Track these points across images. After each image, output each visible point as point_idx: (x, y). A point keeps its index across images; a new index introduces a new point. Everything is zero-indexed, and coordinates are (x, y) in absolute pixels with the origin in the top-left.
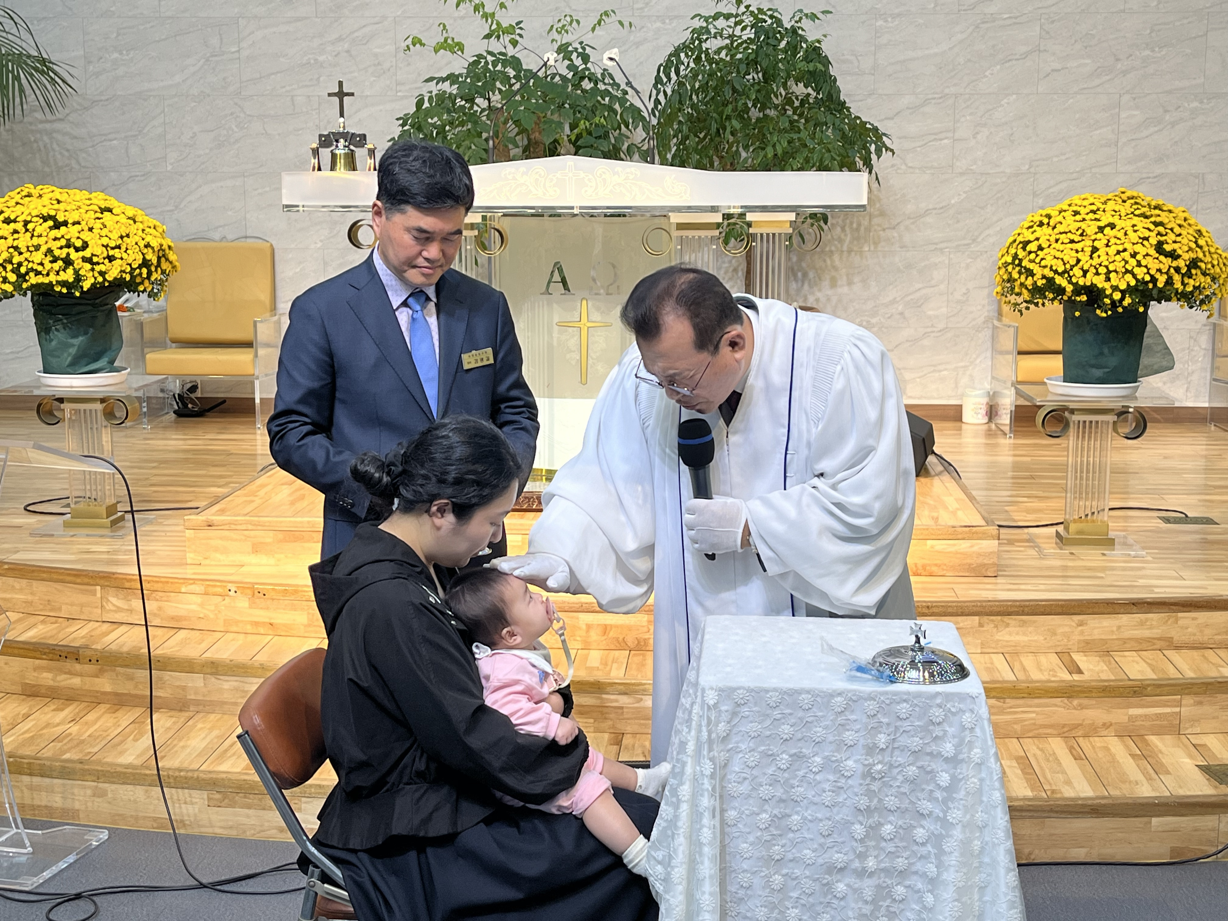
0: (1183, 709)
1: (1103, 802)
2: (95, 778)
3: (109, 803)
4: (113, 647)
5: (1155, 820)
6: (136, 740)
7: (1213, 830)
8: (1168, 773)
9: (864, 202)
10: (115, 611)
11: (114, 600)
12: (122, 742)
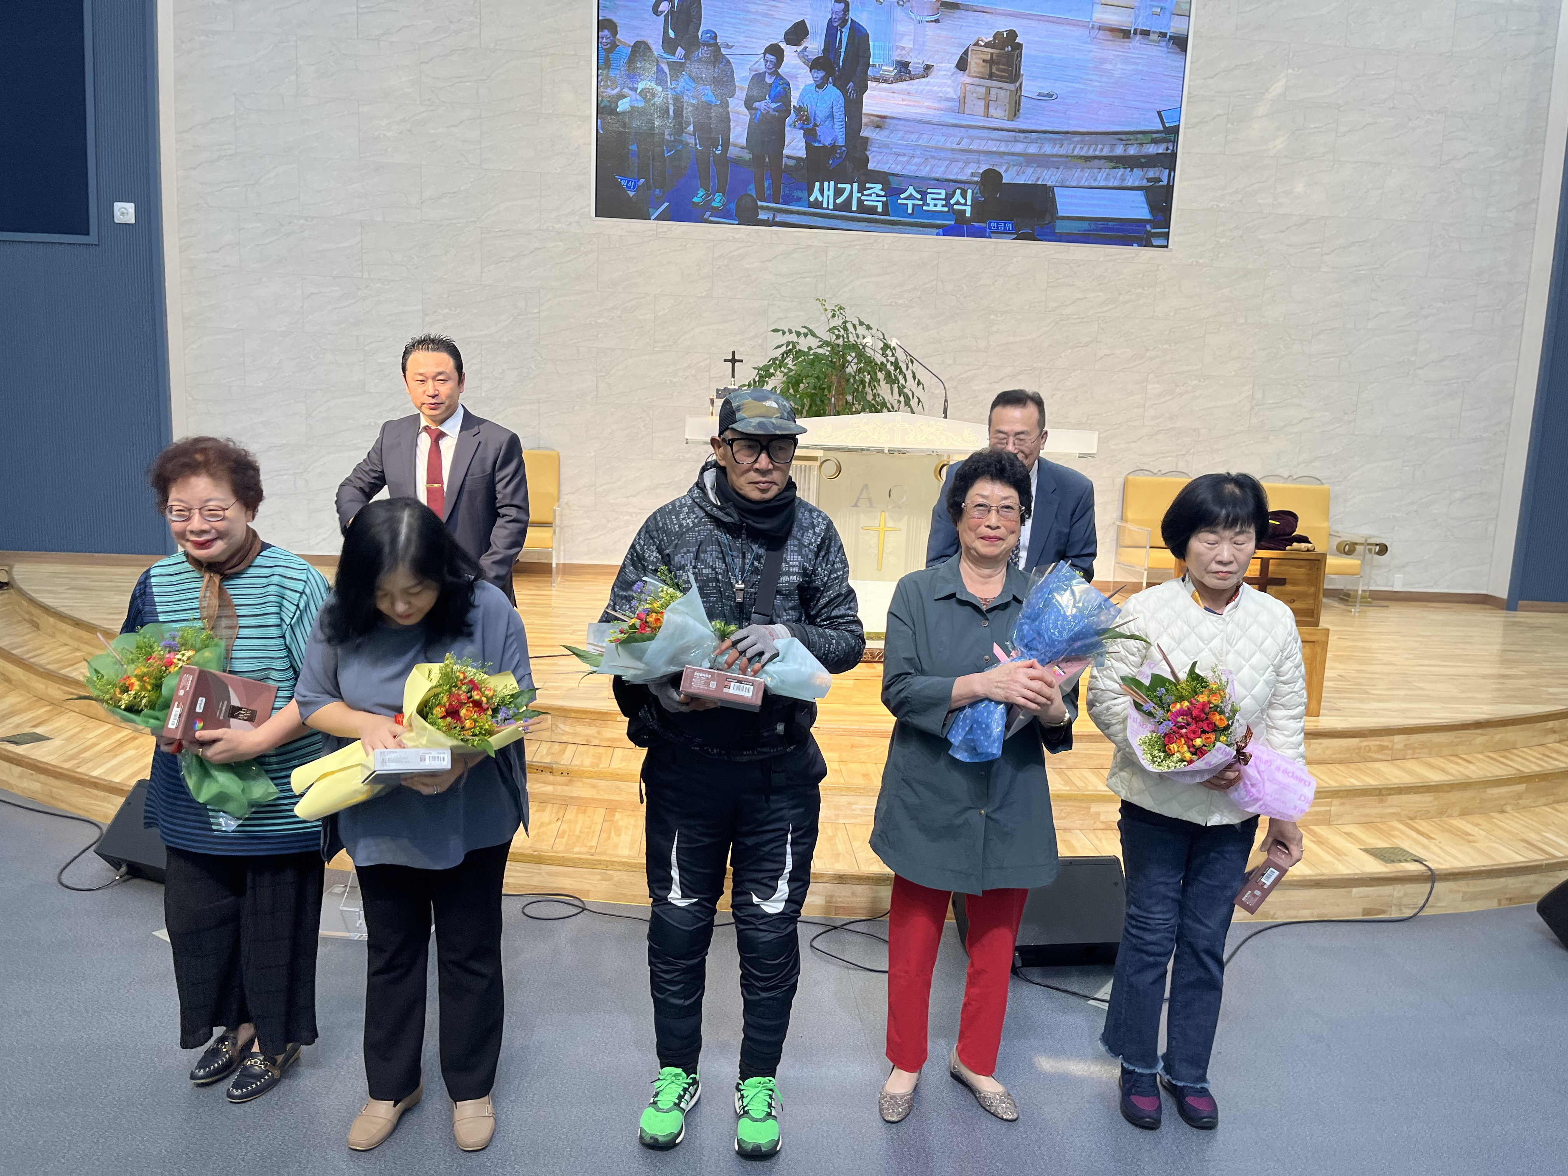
0: (1333, 808)
1: (1323, 878)
2: (604, 867)
3: (615, 885)
4: (576, 762)
5: (1355, 890)
6: (619, 835)
7: (1389, 896)
8: (1346, 855)
9: (1095, 452)
10: (562, 734)
11: (562, 726)
12: (609, 838)
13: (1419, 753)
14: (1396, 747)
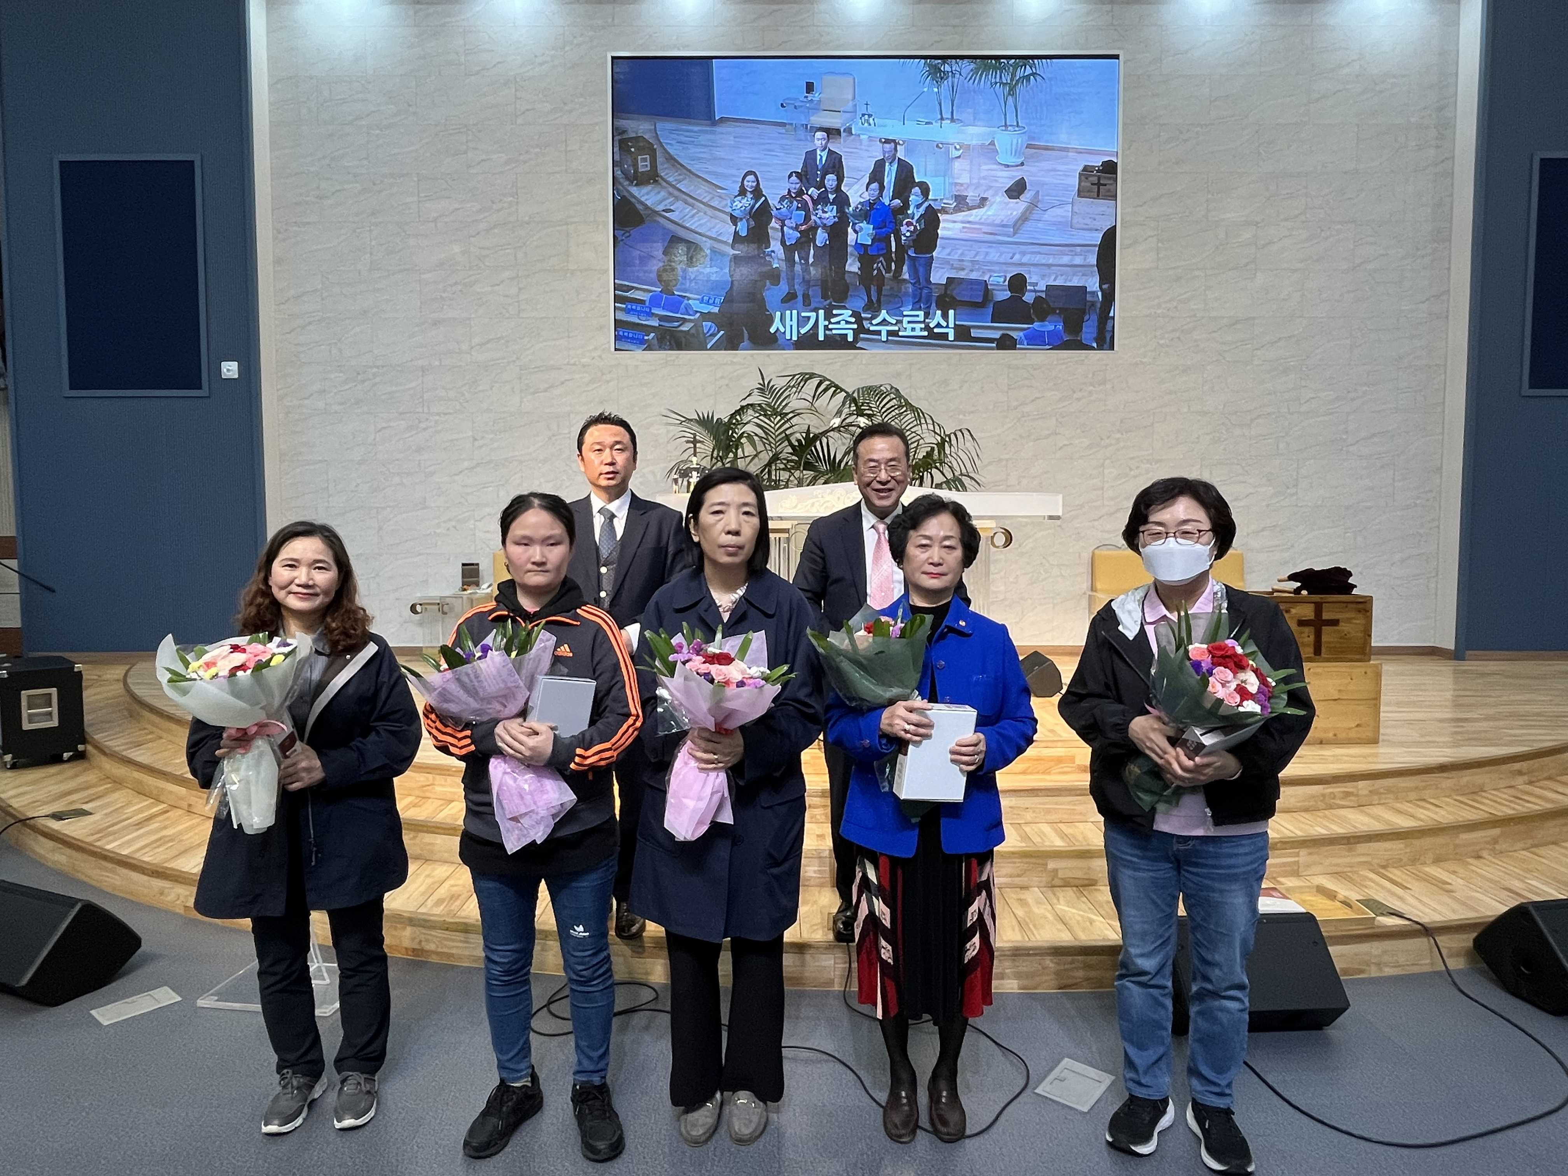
13: (1386, 799)
14: (1361, 792)
